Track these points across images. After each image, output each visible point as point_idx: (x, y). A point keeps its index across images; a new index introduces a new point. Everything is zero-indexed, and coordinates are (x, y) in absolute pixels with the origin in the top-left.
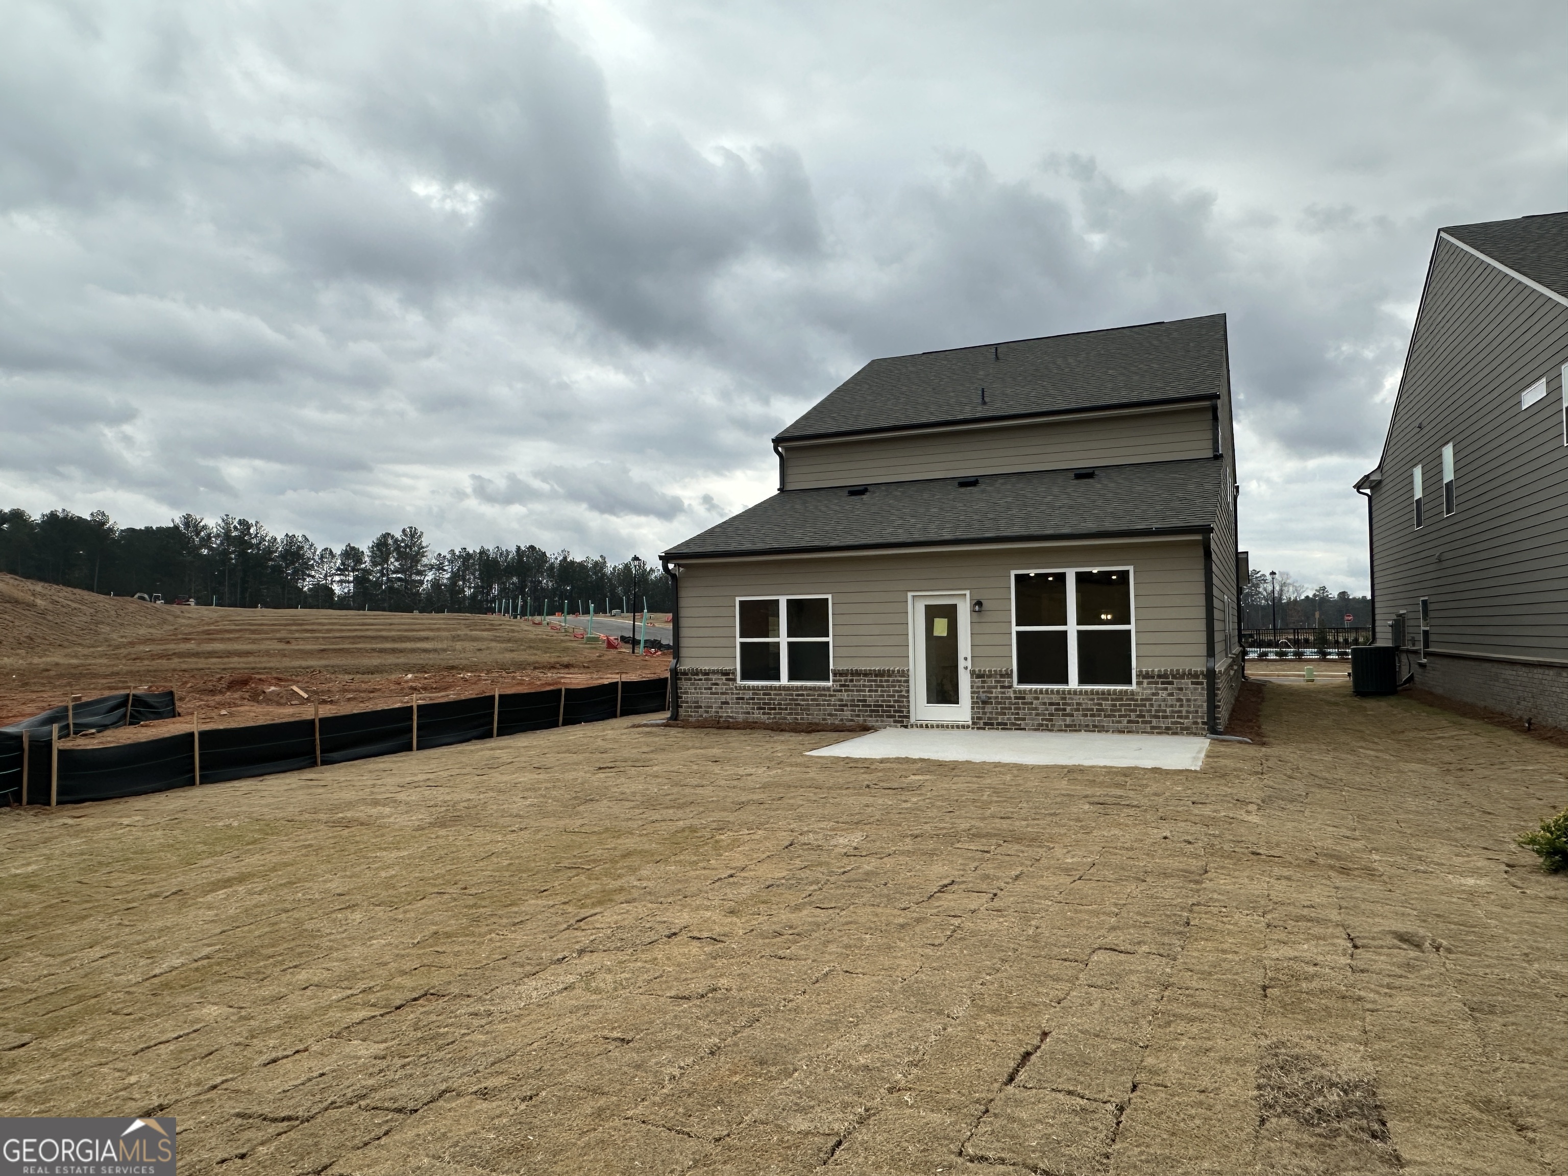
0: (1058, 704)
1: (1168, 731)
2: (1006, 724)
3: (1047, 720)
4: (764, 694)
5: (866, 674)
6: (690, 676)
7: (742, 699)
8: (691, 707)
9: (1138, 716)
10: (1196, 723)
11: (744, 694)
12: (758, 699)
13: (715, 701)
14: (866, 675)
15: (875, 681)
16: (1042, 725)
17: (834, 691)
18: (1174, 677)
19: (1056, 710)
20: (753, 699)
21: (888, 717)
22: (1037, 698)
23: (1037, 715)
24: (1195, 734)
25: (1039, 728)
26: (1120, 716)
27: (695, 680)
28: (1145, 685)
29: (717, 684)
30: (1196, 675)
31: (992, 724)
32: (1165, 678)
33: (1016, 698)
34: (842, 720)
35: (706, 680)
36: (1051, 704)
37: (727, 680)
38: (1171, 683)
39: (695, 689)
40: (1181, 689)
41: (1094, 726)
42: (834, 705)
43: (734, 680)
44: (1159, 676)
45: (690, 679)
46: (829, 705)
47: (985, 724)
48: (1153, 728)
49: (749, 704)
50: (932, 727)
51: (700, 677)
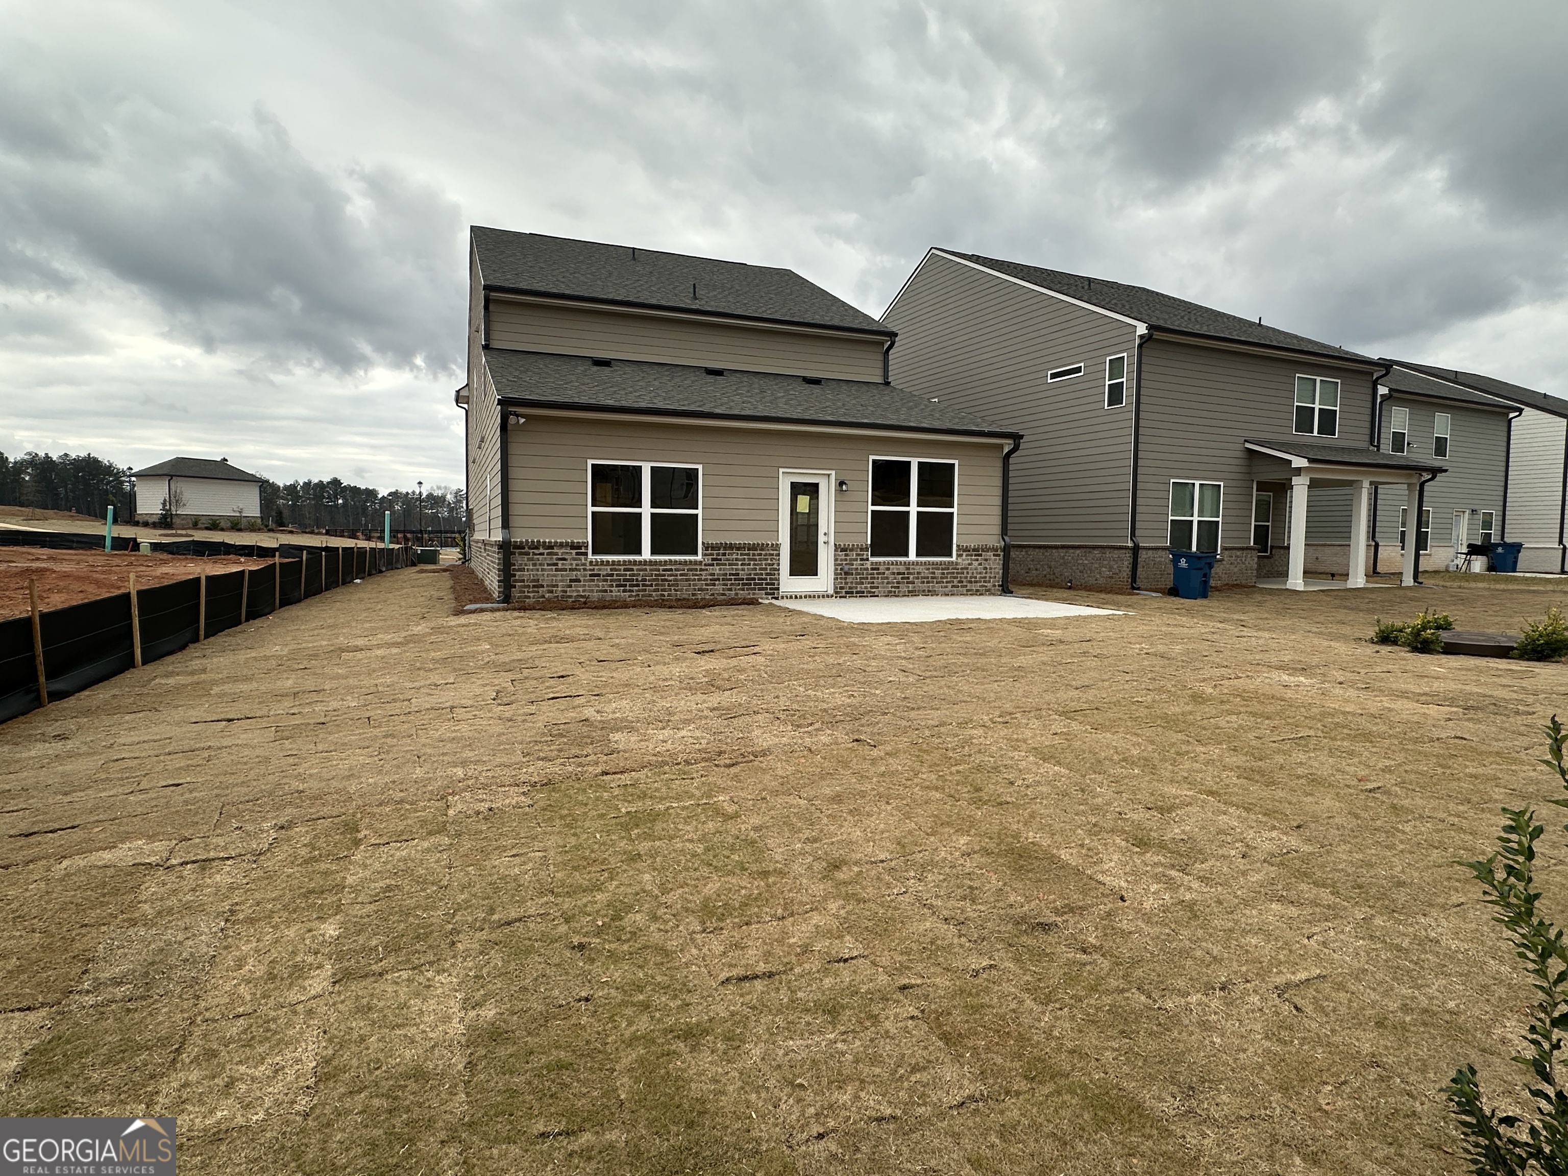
0: (904, 573)
1: (978, 593)
2: (863, 592)
3: (895, 587)
4: (625, 570)
6: (527, 549)
7: (599, 575)
8: (529, 586)
9: (960, 582)
10: (994, 586)
11: (600, 570)
12: (617, 575)
13: (561, 580)
14: (738, 549)
15: (748, 555)
16: (891, 592)
17: (705, 565)
18: (983, 551)
19: (902, 578)
20: (612, 575)
21: (760, 589)
22: (888, 569)
23: (888, 583)
24: (994, 595)
25: (889, 595)
26: (947, 582)
27: (534, 554)
28: (964, 557)
29: (565, 559)
30: (995, 549)
31: (852, 593)
32: (977, 551)
33: (872, 569)
34: (713, 595)
35: (548, 554)
36: (899, 574)
37: (577, 554)
38: (981, 555)
39: (534, 565)
40: (986, 560)
41: (929, 591)
42: (706, 580)
43: (586, 554)
44: (974, 550)
45: (528, 554)
46: (699, 580)
47: (847, 593)
48: (968, 591)
49: (606, 581)
50: (801, 597)
51: (541, 550)
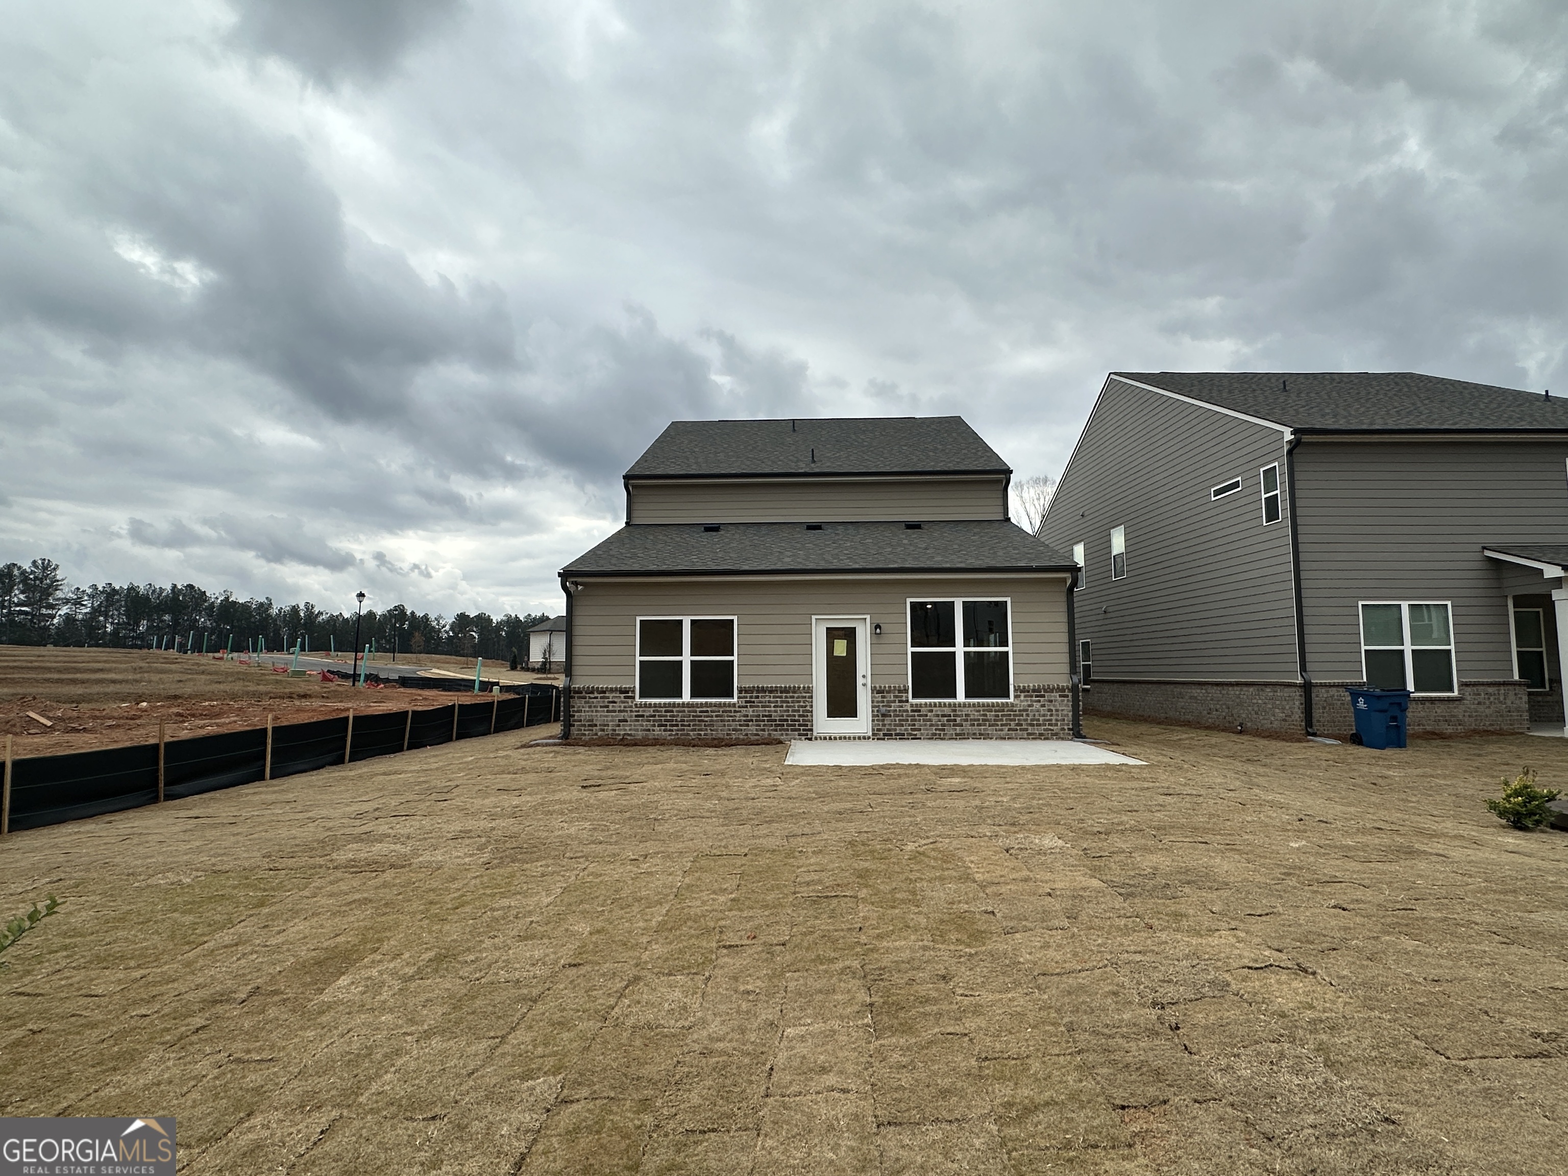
0: (950, 716)
1: (1041, 737)
2: (904, 735)
3: (940, 730)
4: (666, 711)
5: (771, 691)
6: (584, 694)
7: (643, 716)
8: (585, 725)
9: (1017, 725)
10: (1063, 729)
11: (644, 711)
12: (659, 716)
13: (611, 720)
15: (781, 697)
16: (936, 734)
17: (739, 707)
18: (1045, 691)
19: (948, 721)
20: (654, 716)
21: (792, 730)
22: (931, 711)
23: (931, 725)
24: (1063, 739)
25: (932, 737)
26: (1002, 725)
27: (590, 698)
28: (1022, 698)
29: (615, 702)
30: (1061, 690)
31: (891, 735)
32: (1038, 692)
33: (913, 711)
34: (747, 735)
35: (601, 698)
36: (943, 716)
37: (625, 697)
38: (1043, 696)
39: (590, 707)
40: (1051, 701)
41: (980, 734)
42: (740, 721)
43: (633, 698)
44: (1034, 691)
45: (585, 698)
46: (733, 721)
47: (885, 735)
48: (1029, 734)
49: (649, 721)
50: (835, 738)
51: (596, 695)
